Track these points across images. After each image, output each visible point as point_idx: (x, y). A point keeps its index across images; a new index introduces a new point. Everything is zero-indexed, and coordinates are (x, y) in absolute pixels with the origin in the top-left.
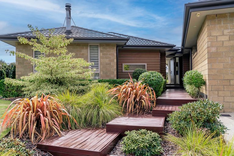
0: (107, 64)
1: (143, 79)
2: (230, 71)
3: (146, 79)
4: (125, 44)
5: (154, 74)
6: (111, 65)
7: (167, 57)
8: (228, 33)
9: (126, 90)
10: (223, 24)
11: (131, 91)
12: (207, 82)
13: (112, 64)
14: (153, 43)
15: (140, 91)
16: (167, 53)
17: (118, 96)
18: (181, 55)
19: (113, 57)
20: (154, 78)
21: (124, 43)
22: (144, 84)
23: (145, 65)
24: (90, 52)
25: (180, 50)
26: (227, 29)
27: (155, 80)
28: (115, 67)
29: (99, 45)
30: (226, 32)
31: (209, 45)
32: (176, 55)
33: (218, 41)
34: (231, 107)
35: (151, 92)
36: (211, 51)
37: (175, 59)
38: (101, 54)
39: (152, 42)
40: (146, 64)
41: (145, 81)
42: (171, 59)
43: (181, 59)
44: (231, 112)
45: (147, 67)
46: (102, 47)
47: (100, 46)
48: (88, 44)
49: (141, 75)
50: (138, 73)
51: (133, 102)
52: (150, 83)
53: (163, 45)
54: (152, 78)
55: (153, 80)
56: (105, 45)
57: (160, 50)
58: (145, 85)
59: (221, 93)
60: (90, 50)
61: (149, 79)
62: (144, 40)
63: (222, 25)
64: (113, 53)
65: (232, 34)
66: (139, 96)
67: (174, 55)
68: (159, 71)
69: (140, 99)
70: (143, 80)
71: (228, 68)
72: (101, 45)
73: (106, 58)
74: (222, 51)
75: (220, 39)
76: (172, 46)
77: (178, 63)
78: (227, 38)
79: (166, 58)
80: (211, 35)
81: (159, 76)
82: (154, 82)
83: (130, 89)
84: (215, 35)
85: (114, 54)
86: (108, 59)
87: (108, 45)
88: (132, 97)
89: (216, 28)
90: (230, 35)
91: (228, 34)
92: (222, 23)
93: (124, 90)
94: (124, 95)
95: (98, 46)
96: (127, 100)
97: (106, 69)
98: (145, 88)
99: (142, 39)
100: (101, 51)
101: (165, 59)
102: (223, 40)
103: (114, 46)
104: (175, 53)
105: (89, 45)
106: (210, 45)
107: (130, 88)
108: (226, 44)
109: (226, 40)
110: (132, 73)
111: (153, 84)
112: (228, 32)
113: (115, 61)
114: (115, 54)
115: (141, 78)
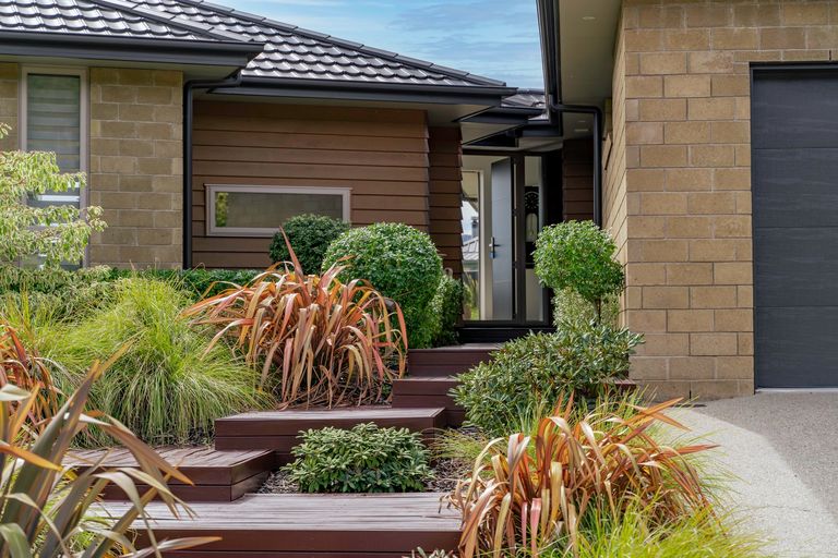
0: (126, 186)
1: (346, 257)
2: (715, 227)
3: (361, 260)
4: (235, 75)
5: (399, 238)
6: (151, 189)
7: (467, 152)
8: (706, 64)
9: (273, 303)
10: (688, 26)
11: (296, 306)
12: (626, 271)
13: (157, 186)
14: (390, 72)
15: (339, 308)
16: (472, 132)
17: (241, 327)
18: (553, 144)
19: (162, 143)
20: (397, 256)
21: (230, 70)
22: (355, 281)
23: (341, 196)
24: (30, 113)
25: (541, 112)
26: (702, 46)
27: (401, 264)
28: (177, 205)
29: (82, 73)
30: (699, 60)
31: (634, 115)
32: (524, 144)
33: (666, 96)
34: (716, 376)
35: (386, 315)
36: (642, 140)
37: (516, 163)
38: (97, 125)
39: (380, 62)
40: (345, 193)
41: (356, 269)
42: (494, 165)
43: (552, 164)
44: (717, 399)
45: (353, 209)
46: (98, 89)
47: (89, 82)
48: (19, 64)
49: (334, 244)
50: (307, 239)
51: (308, 350)
52: (380, 277)
53: (447, 82)
54: (391, 254)
55: (393, 263)
56: (118, 75)
57: (426, 113)
58: (357, 285)
59: (677, 318)
60: (30, 99)
61: (378, 260)
62: (337, 51)
63: (686, 30)
64: (165, 120)
65: (722, 71)
66: (333, 331)
67: (513, 144)
68: (422, 218)
69: (338, 342)
70: (344, 263)
71: (706, 212)
72: (95, 75)
73: (124, 152)
74: (682, 141)
75: (676, 88)
76: (496, 93)
77: (536, 189)
78: (703, 87)
79: (464, 158)
80: (643, 73)
81: (424, 245)
82: (399, 273)
83: (291, 297)
84: (657, 71)
85: (169, 127)
86: (135, 160)
87: (134, 76)
88: (302, 333)
89: (662, 43)
90: (713, 75)
91: (707, 70)
92: (685, 23)
93: (268, 302)
94: (268, 323)
95: (78, 77)
96: (283, 346)
97: (123, 214)
98: (357, 297)
99: (325, 42)
100: (95, 112)
101: (458, 166)
102: (688, 93)
103: (175, 84)
104: (519, 133)
105: (26, 70)
106: (637, 113)
107: (295, 295)
108: (700, 111)
109: (699, 94)
110: (271, 241)
111: (394, 280)
112: (705, 60)
113: (177, 166)
114: (177, 131)
115: (337, 257)
